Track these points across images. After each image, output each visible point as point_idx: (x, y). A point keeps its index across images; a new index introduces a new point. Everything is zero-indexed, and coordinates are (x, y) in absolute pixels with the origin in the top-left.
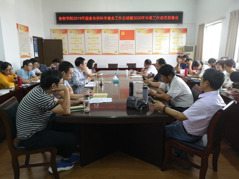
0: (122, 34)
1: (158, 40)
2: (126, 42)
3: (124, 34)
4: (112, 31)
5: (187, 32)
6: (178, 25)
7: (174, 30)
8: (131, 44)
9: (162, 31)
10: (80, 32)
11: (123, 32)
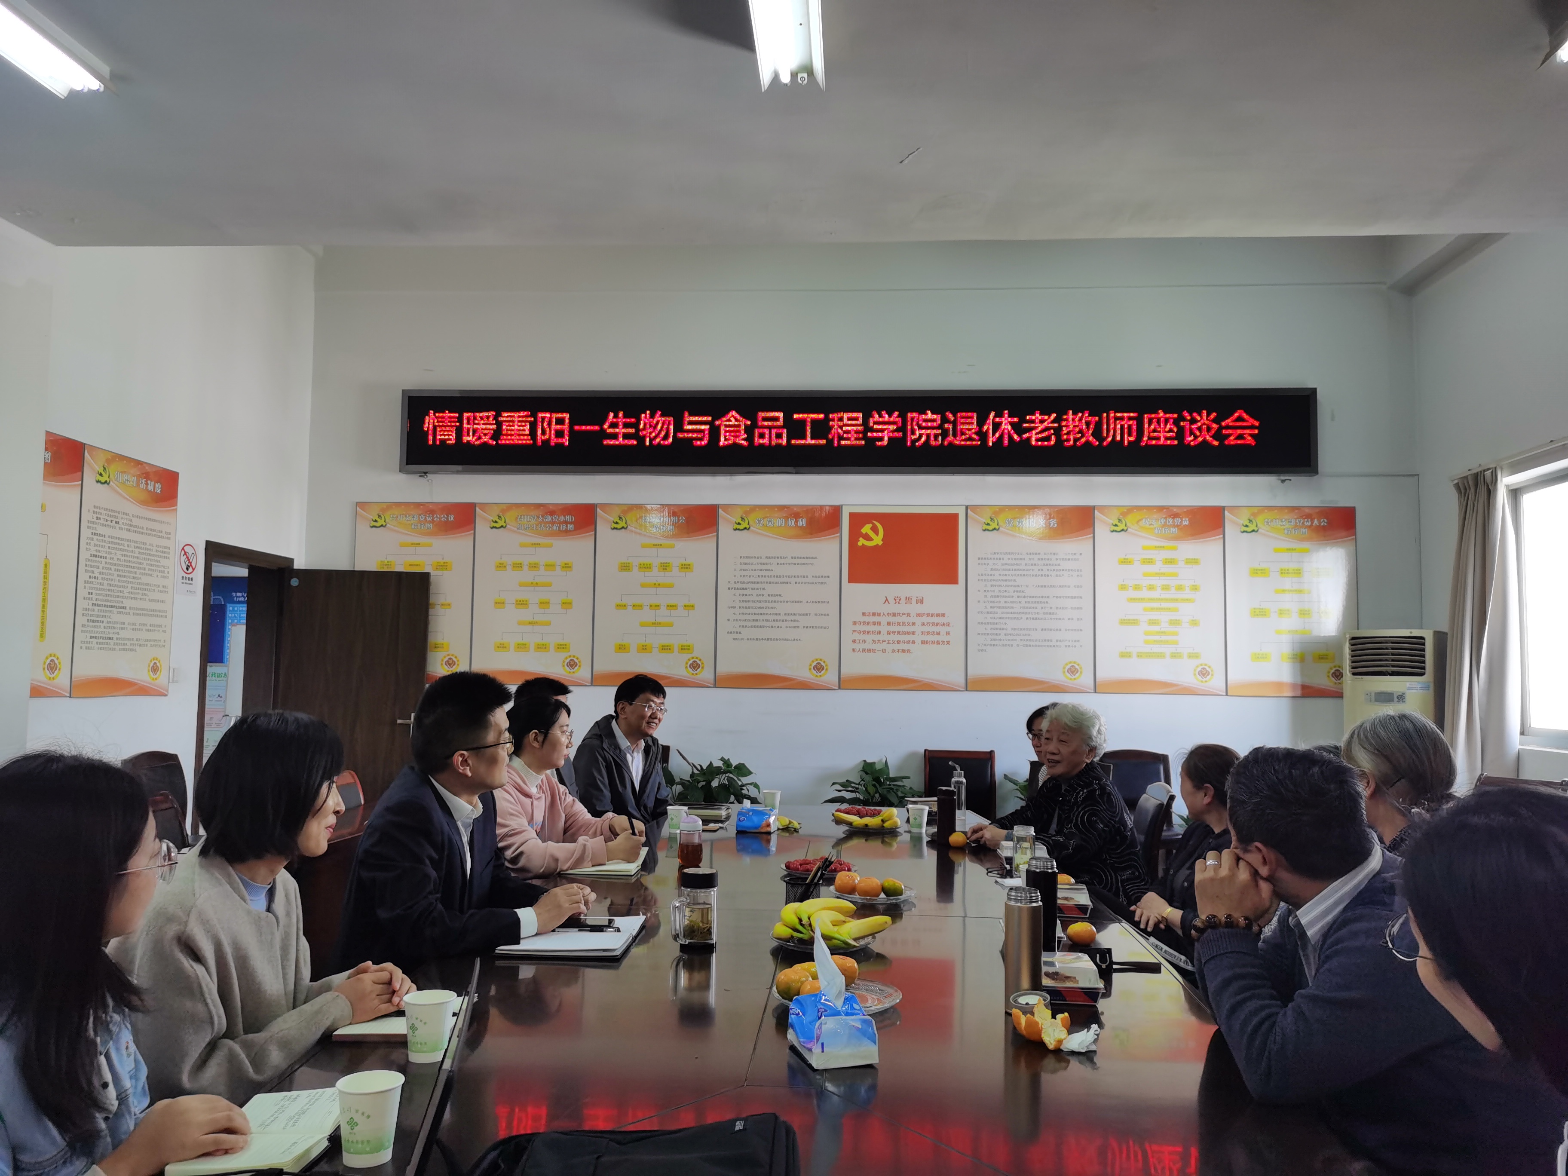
0: (862, 542)
1: (1137, 588)
2: (897, 600)
3: (877, 540)
4: (796, 522)
5: (1355, 534)
6: (1283, 481)
7: (1254, 515)
8: (933, 615)
9: (1163, 521)
10: (566, 523)
11: (871, 529)
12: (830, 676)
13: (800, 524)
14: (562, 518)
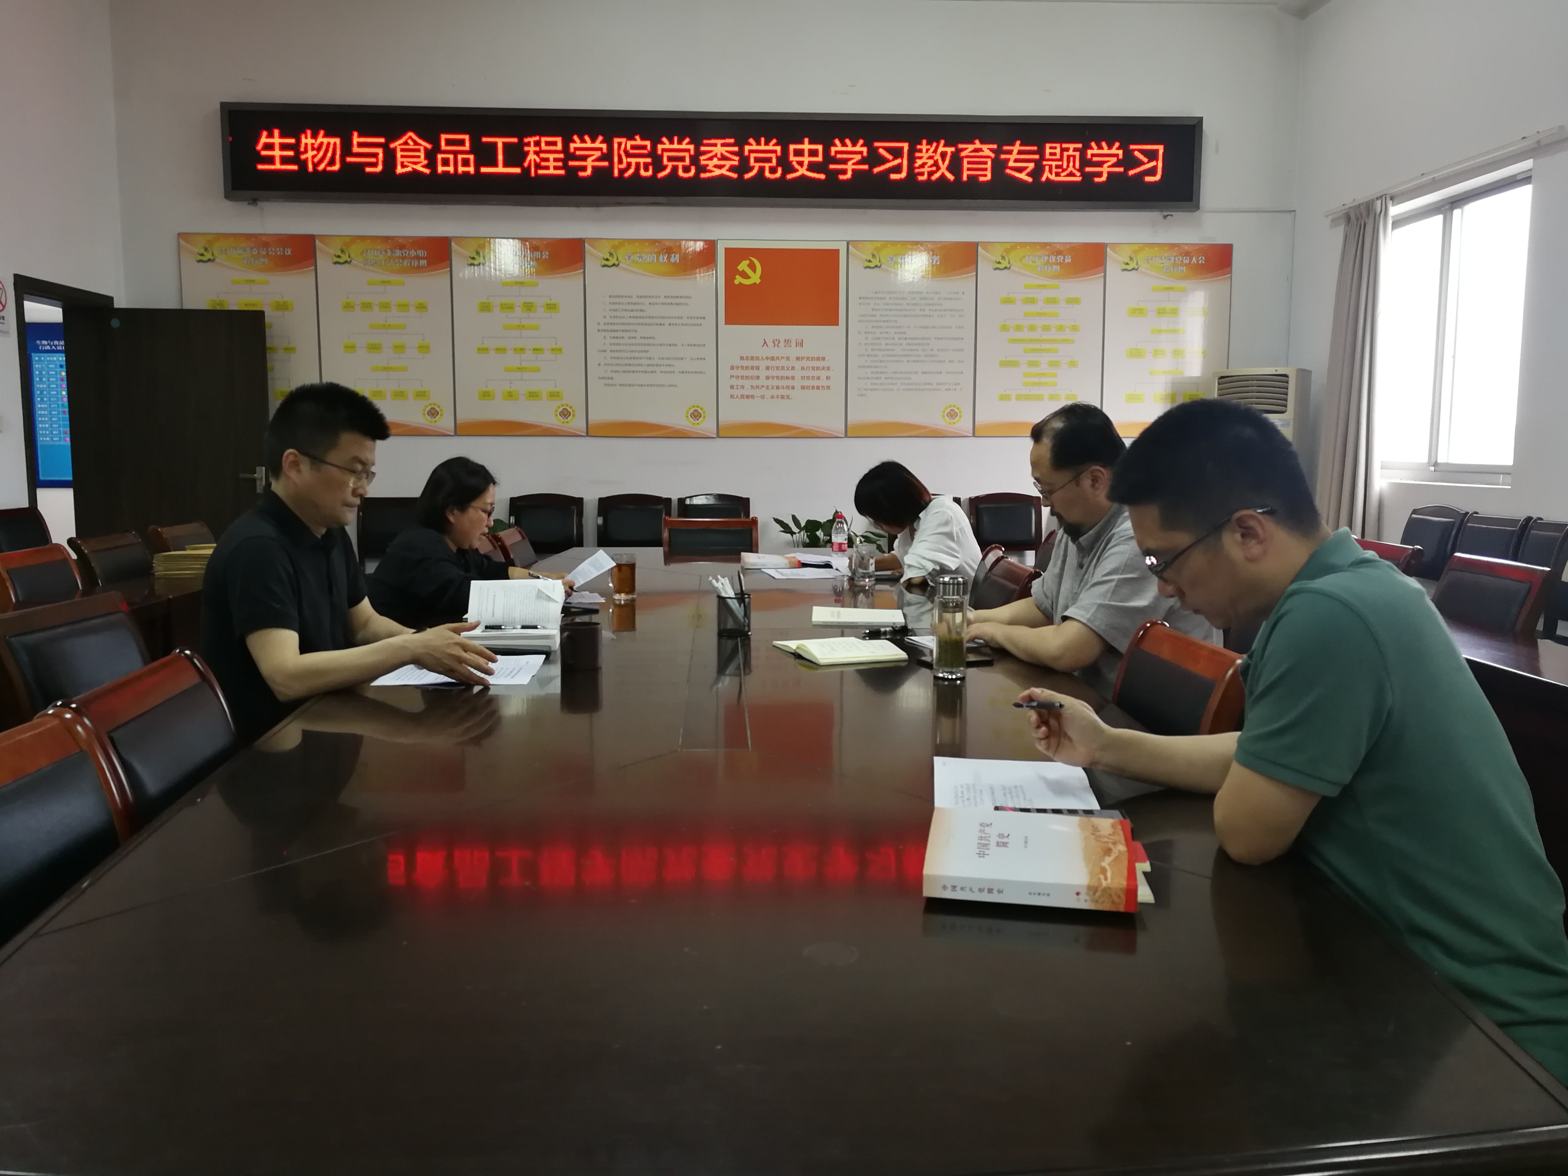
1: (1019, 328)
2: (776, 343)
4: (669, 258)
5: (1231, 272)
6: (1165, 217)
7: (1135, 252)
8: (813, 359)
9: (1046, 258)
10: (418, 258)
11: (748, 265)
12: (708, 425)
13: (672, 260)
14: (413, 253)
